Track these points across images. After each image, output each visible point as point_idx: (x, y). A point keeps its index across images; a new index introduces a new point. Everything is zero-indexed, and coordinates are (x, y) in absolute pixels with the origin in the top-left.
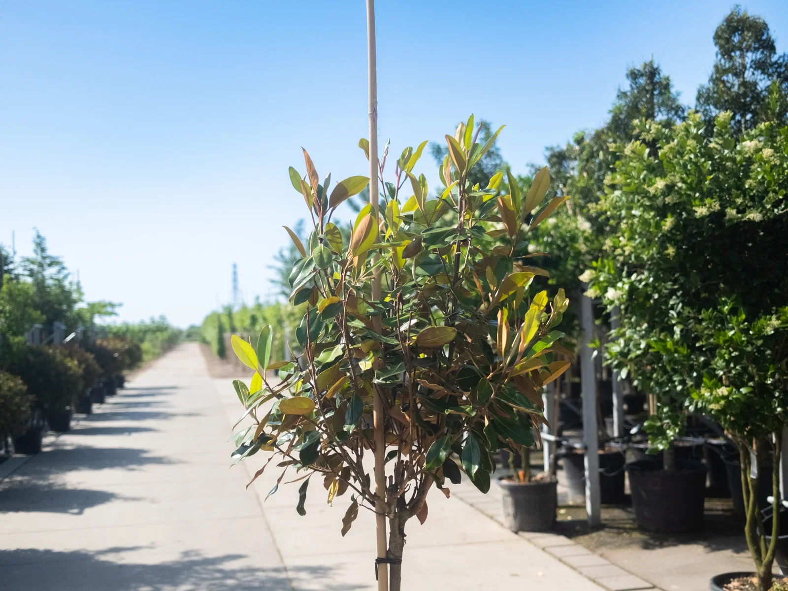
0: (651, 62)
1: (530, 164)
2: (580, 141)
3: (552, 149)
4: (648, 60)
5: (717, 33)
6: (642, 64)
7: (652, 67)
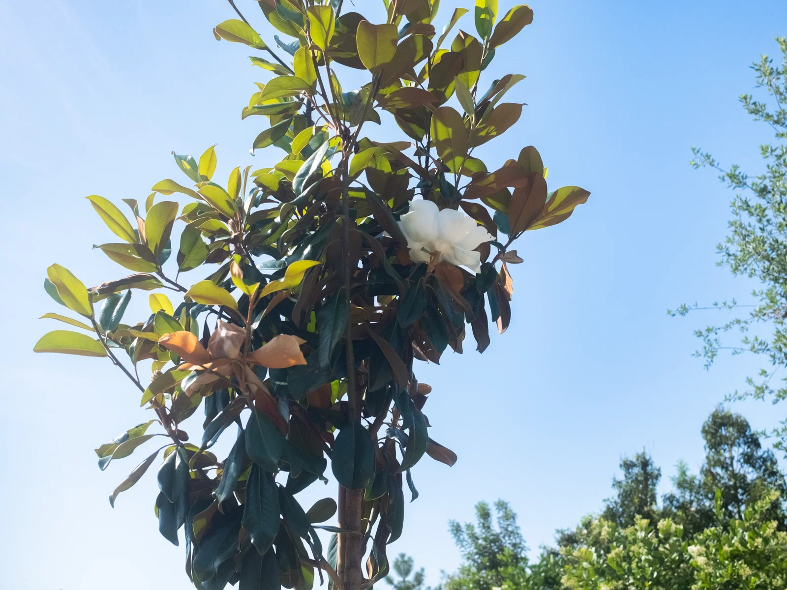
0: (644, 453)
1: (542, 546)
2: (587, 525)
3: (562, 532)
4: (640, 452)
5: (704, 427)
6: (635, 455)
7: (644, 458)
